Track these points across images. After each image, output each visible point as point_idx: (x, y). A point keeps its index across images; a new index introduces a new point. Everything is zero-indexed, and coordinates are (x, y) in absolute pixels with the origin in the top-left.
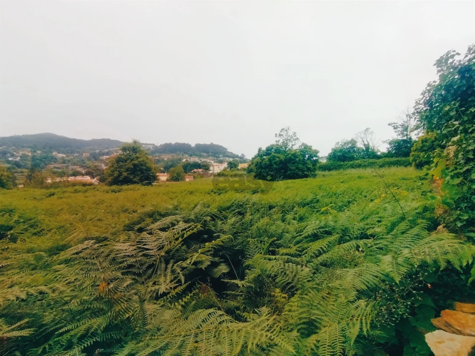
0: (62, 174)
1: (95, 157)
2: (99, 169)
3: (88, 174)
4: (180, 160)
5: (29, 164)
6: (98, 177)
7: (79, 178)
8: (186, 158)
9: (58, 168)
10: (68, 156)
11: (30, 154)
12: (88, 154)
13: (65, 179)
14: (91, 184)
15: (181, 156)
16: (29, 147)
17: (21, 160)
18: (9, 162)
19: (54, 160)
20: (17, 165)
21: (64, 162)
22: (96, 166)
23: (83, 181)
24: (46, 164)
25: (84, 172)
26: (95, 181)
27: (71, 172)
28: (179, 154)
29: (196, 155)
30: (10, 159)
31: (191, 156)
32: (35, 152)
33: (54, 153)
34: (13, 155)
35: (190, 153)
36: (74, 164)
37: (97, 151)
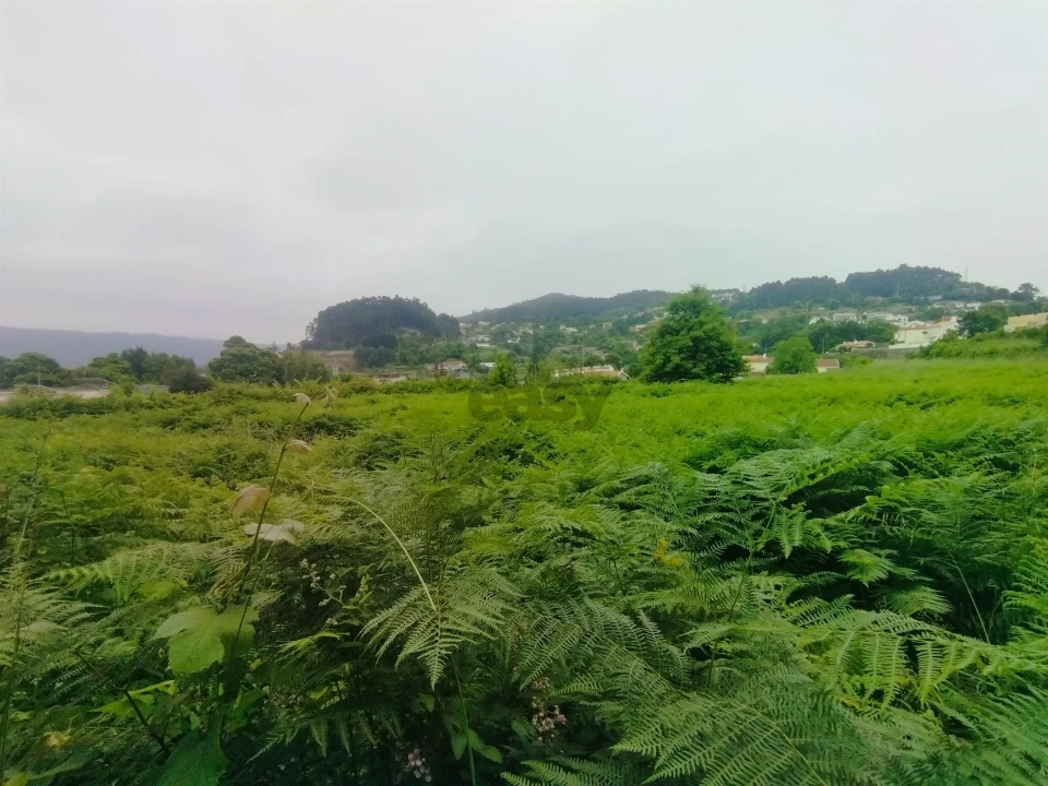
0: (572, 364)
1: (621, 329)
2: (627, 352)
3: (611, 361)
4: (803, 320)
5: (531, 346)
6: (627, 367)
7: (597, 369)
8: (818, 315)
9: (567, 352)
10: (579, 331)
11: (531, 332)
12: (610, 324)
13: (578, 370)
14: (616, 381)
15: (802, 312)
16: (530, 321)
17: (522, 342)
18: (508, 346)
19: (561, 338)
20: (517, 350)
21: (575, 342)
22: (622, 347)
23: (604, 375)
24: (551, 347)
25: (603, 358)
26: (621, 374)
27: (584, 359)
28: (799, 307)
29: (849, 305)
30: (510, 341)
31: (834, 307)
32: (538, 327)
33: (562, 327)
34: (513, 336)
35: (831, 300)
36: (590, 344)
37: (625, 317)
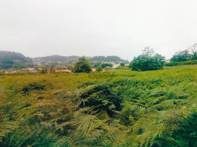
0: (60, 69)
1: (70, 63)
4: (101, 63)
5: (51, 65)
6: (71, 70)
7: (65, 70)
8: (103, 62)
9: (59, 67)
10: (62, 63)
11: (51, 62)
12: (68, 62)
14: (69, 72)
15: (101, 61)
17: (49, 64)
18: (45, 65)
19: (58, 64)
21: (61, 65)
22: (70, 66)
24: (55, 66)
25: (67, 68)
26: (70, 71)
27: (63, 68)
29: (107, 61)
31: (105, 61)
33: (58, 62)
34: (46, 63)
36: (64, 65)
37: (71, 60)
